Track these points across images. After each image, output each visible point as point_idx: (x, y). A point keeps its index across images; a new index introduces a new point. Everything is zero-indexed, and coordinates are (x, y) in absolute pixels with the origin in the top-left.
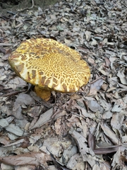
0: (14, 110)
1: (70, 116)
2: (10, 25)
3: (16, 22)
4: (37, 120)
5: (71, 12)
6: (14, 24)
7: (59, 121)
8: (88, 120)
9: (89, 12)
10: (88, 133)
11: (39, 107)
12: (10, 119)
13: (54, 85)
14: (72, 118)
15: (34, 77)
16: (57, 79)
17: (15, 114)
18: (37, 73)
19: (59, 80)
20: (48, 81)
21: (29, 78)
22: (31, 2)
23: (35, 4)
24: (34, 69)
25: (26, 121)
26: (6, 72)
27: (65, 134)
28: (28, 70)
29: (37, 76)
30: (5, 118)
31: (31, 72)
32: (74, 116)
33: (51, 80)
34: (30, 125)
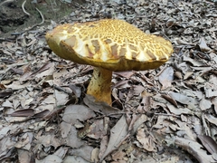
0: (63, 136)
1: (155, 121)
2: (20, 45)
3: (27, 40)
4: (108, 141)
5: (92, 17)
6: (24, 44)
7: (141, 133)
8: (183, 118)
9: (113, 13)
10: (195, 135)
11: (102, 121)
12: (62, 151)
13: (133, 53)
14: (160, 121)
15: (98, 49)
16: (135, 45)
17: (67, 143)
18: (101, 43)
19: (138, 46)
20: (123, 50)
21: (90, 53)
22: (41, 17)
23: (46, 19)
24: (94, 39)
25: (89, 148)
26: (31, 93)
27: (160, 149)
28: (85, 43)
29: (103, 47)
30: (51, 153)
31: (90, 45)
32: (161, 118)
33: (127, 48)
34: (98, 152)
